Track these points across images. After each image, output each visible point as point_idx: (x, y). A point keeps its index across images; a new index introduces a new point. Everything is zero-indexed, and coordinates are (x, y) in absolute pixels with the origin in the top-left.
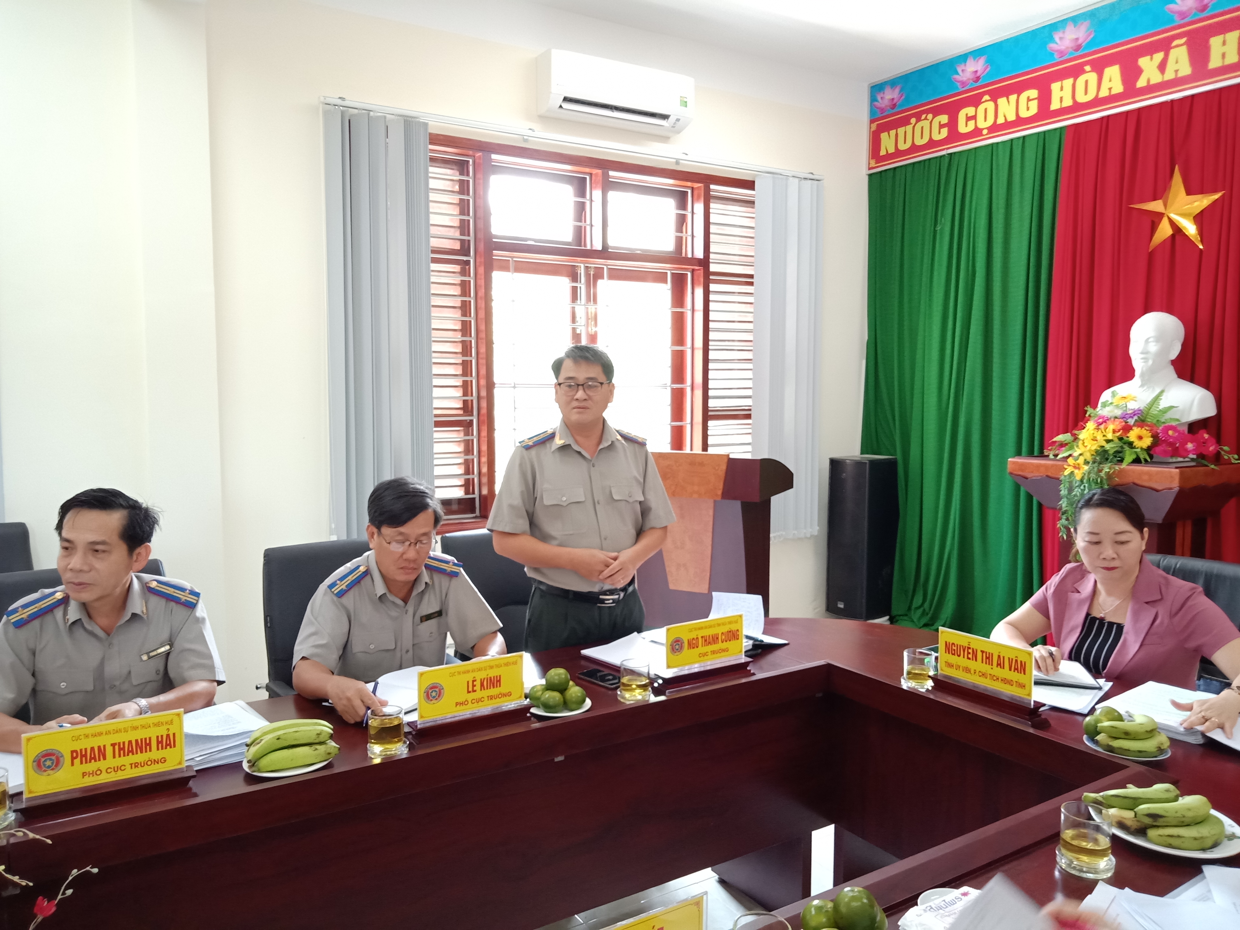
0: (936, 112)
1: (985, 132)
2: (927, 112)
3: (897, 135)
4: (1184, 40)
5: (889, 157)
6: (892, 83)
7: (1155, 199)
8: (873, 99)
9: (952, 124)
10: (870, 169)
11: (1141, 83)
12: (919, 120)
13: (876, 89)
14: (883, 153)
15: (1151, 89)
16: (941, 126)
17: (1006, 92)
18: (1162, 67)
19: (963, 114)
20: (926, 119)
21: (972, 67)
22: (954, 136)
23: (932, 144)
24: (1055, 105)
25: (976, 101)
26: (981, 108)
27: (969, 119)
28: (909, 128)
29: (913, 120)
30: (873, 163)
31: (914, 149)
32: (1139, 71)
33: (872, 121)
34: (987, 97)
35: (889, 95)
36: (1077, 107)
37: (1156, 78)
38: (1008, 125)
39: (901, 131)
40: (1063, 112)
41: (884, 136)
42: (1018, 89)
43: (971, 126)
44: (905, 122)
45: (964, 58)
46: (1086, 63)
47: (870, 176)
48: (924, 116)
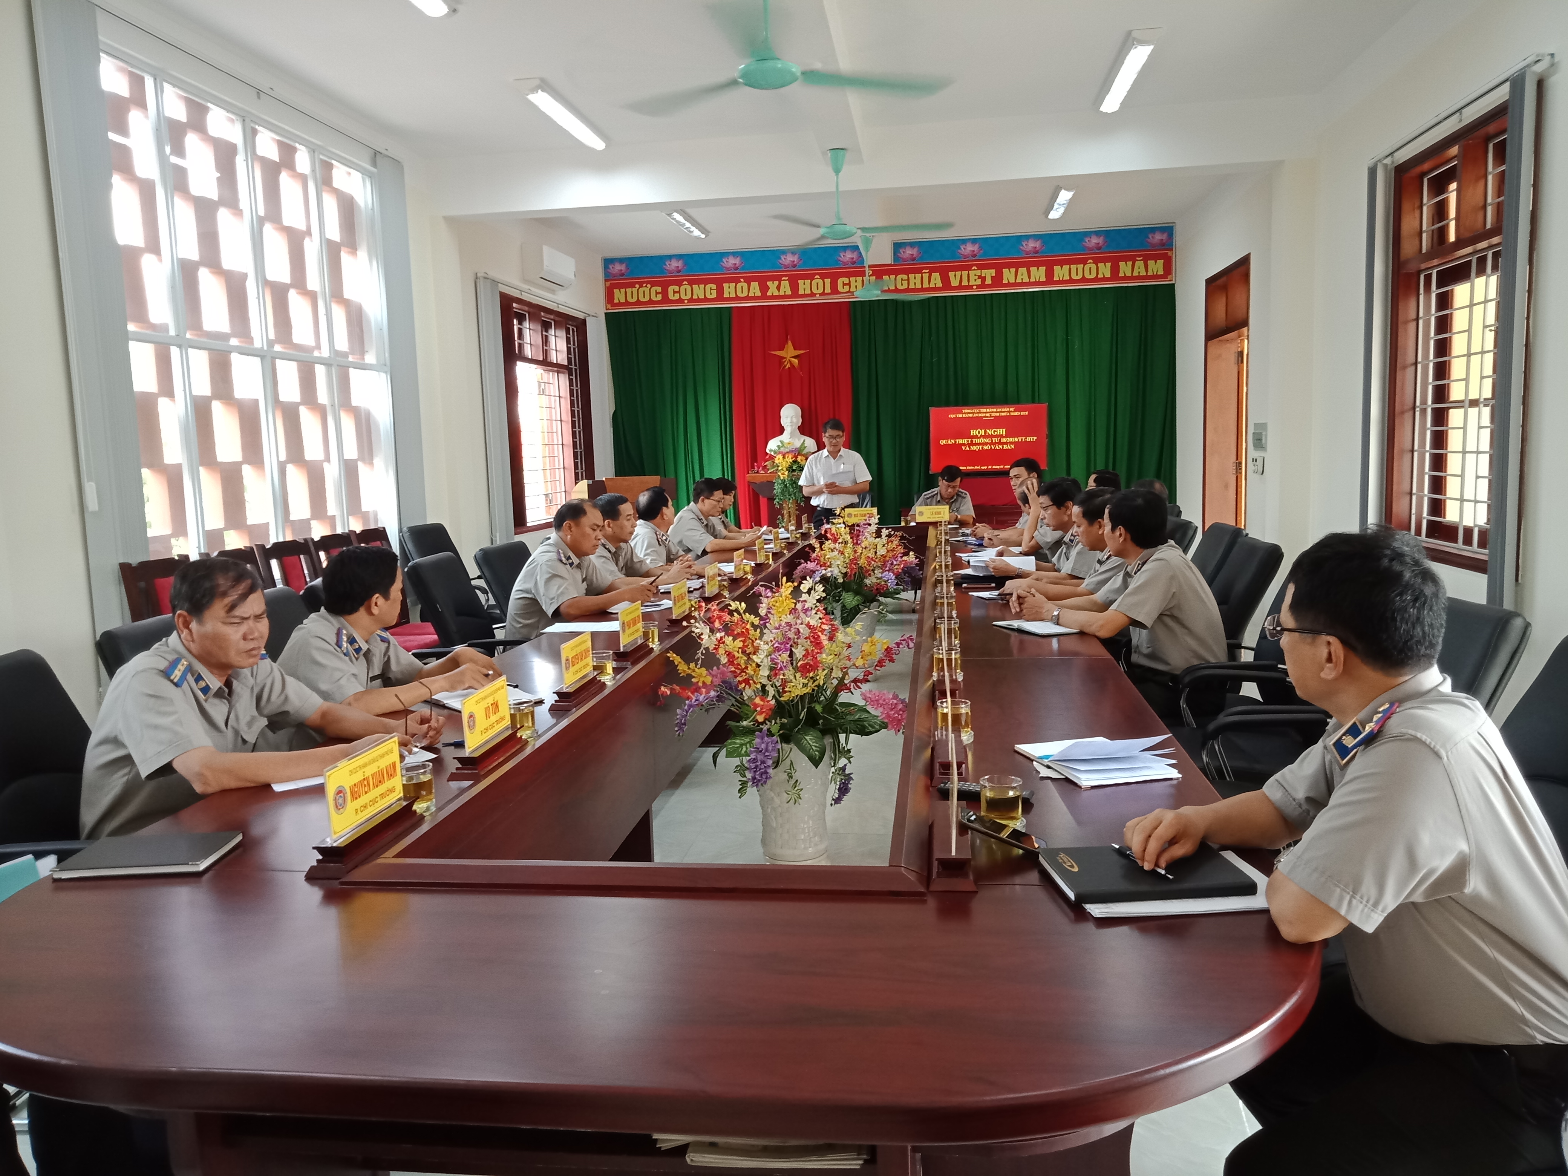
0: (653, 284)
1: (686, 301)
3: (626, 292)
4: (787, 278)
5: (620, 304)
6: (621, 260)
7: (779, 351)
8: (606, 268)
9: (665, 293)
10: (606, 309)
11: (769, 294)
12: (641, 286)
13: (608, 262)
14: (616, 301)
15: (773, 297)
16: (657, 293)
17: (698, 282)
18: (778, 288)
19: (671, 289)
20: (646, 286)
21: (674, 264)
22: (666, 300)
23: (651, 302)
24: (726, 295)
25: (679, 283)
26: (683, 288)
27: (675, 292)
28: (635, 290)
29: (637, 286)
30: (609, 306)
31: (638, 303)
32: (768, 288)
33: (606, 281)
34: (685, 282)
35: (618, 268)
36: (737, 299)
37: (776, 293)
38: (699, 300)
39: (629, 290)
40: (730, 299)
41: (616, 291)
42: (706, 282)
43: (677, 297)
45: (670, 257)
46: (742, 277)
47: (607, 314)
48: (644, 285)
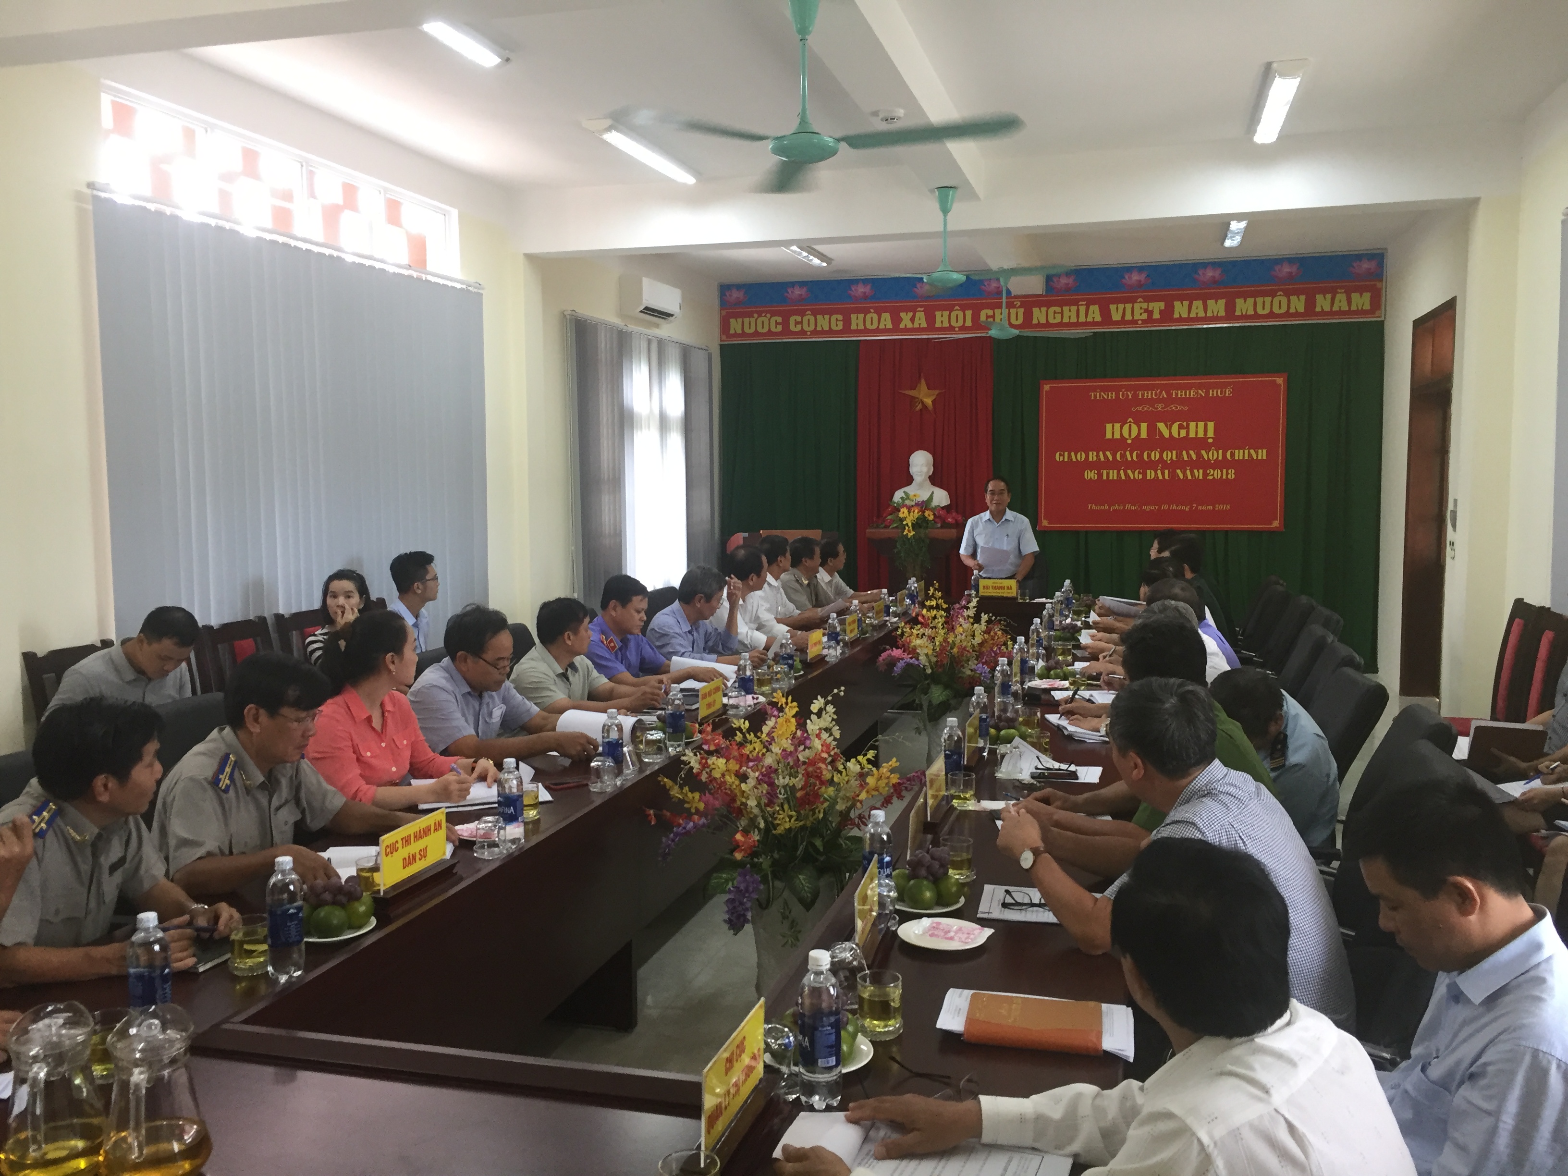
0: (773, 314)
1: (809, 333)
2: (767, 312)
3: (743, 322)
4: (922, 309)
5: (736, 335)
6: (739, 287)
7: (911, 389)
8: (722, 294)
9: (785, 323)
10: (721, 341)
11: (902, 326)
12: (760, 316)
13: (724, 289)
14: (732, 332)
15: (906, 330)
16: (777, 323)
17: (823, 312)
18: (912, 320)
19: (792, 320)
20: (765, 316)
21: (799, 291)
22: (786, 331)
23: (770, 333)
24: (854, 327)
25: (802, 314)
26: (805, 319)
27: (797, 323)
28: (753, 320)
29: (756, 315)
30: (724, 337)
31: (756, 334)
32: (901, 320)
33: (722, 309)
34: (808, 312)
35: (736, 295)
36: (866, 331)
37: (910, 325)
38: (823, 332)
39: (746, 320)
40: (857, 332)
41: (732, 321)
42: (831, 313)
43: (799, 328)
44: (750, 315)
45: (793, 284)
46: (872, 308)
47: (721, 345)
48: (763, 315)
